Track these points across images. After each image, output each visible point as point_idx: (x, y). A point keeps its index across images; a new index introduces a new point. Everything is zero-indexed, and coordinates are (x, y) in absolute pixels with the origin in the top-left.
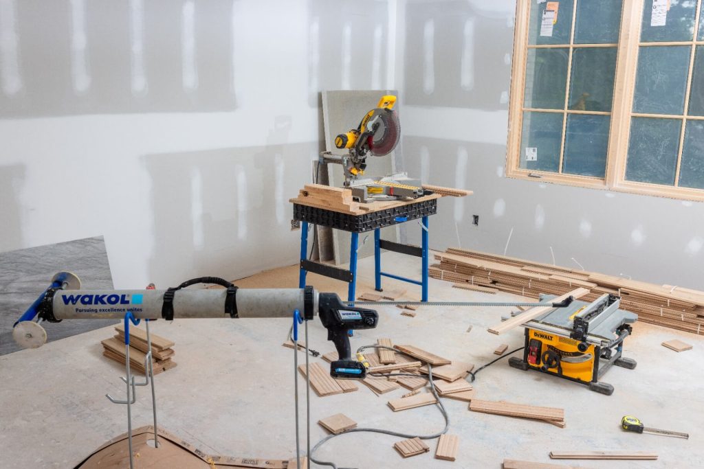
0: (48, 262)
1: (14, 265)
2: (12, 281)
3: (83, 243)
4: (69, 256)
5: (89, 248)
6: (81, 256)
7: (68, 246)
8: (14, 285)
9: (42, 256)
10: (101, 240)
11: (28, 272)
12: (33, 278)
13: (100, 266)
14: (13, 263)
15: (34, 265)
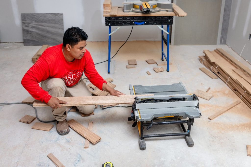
0: (42, 19)
1: (31, 18)
2: (30, 23)
3: (55, 14)
4: (49, 18)
5: (57, 17)
6: (54, 19)
7: (49, 15)
8: (31, 25)
9: (41, 17)
10: (62, 15)
11: (36, 21)
12: (37, 23)
13: (60, 24)
14: (31, 17)
15: (37, 19)
